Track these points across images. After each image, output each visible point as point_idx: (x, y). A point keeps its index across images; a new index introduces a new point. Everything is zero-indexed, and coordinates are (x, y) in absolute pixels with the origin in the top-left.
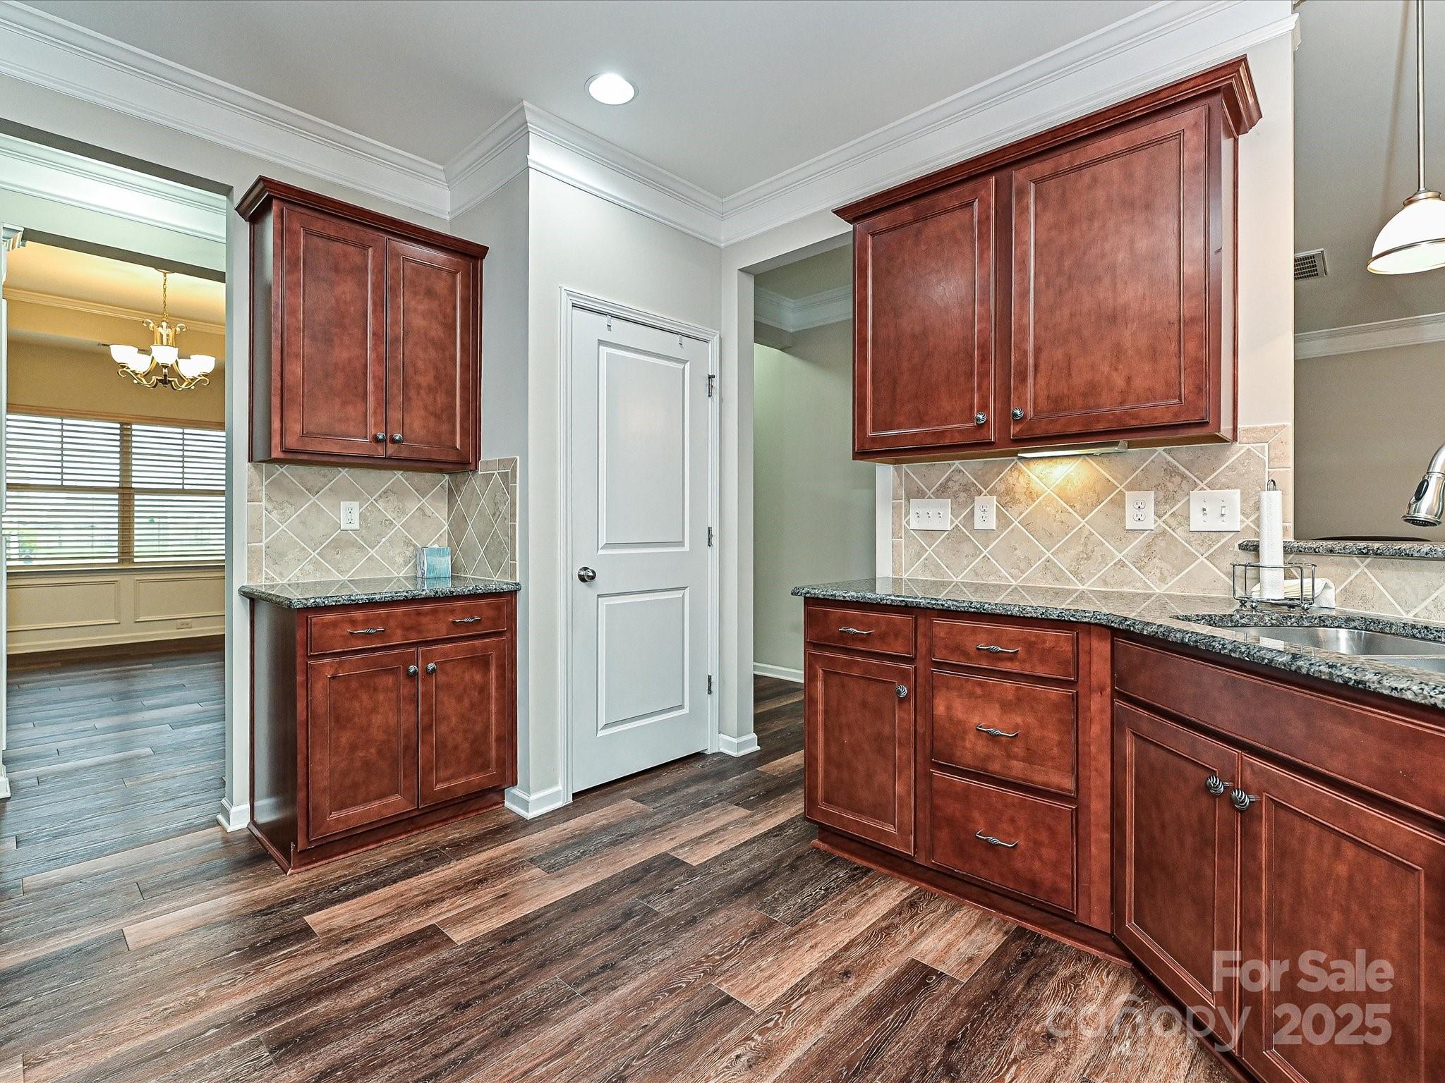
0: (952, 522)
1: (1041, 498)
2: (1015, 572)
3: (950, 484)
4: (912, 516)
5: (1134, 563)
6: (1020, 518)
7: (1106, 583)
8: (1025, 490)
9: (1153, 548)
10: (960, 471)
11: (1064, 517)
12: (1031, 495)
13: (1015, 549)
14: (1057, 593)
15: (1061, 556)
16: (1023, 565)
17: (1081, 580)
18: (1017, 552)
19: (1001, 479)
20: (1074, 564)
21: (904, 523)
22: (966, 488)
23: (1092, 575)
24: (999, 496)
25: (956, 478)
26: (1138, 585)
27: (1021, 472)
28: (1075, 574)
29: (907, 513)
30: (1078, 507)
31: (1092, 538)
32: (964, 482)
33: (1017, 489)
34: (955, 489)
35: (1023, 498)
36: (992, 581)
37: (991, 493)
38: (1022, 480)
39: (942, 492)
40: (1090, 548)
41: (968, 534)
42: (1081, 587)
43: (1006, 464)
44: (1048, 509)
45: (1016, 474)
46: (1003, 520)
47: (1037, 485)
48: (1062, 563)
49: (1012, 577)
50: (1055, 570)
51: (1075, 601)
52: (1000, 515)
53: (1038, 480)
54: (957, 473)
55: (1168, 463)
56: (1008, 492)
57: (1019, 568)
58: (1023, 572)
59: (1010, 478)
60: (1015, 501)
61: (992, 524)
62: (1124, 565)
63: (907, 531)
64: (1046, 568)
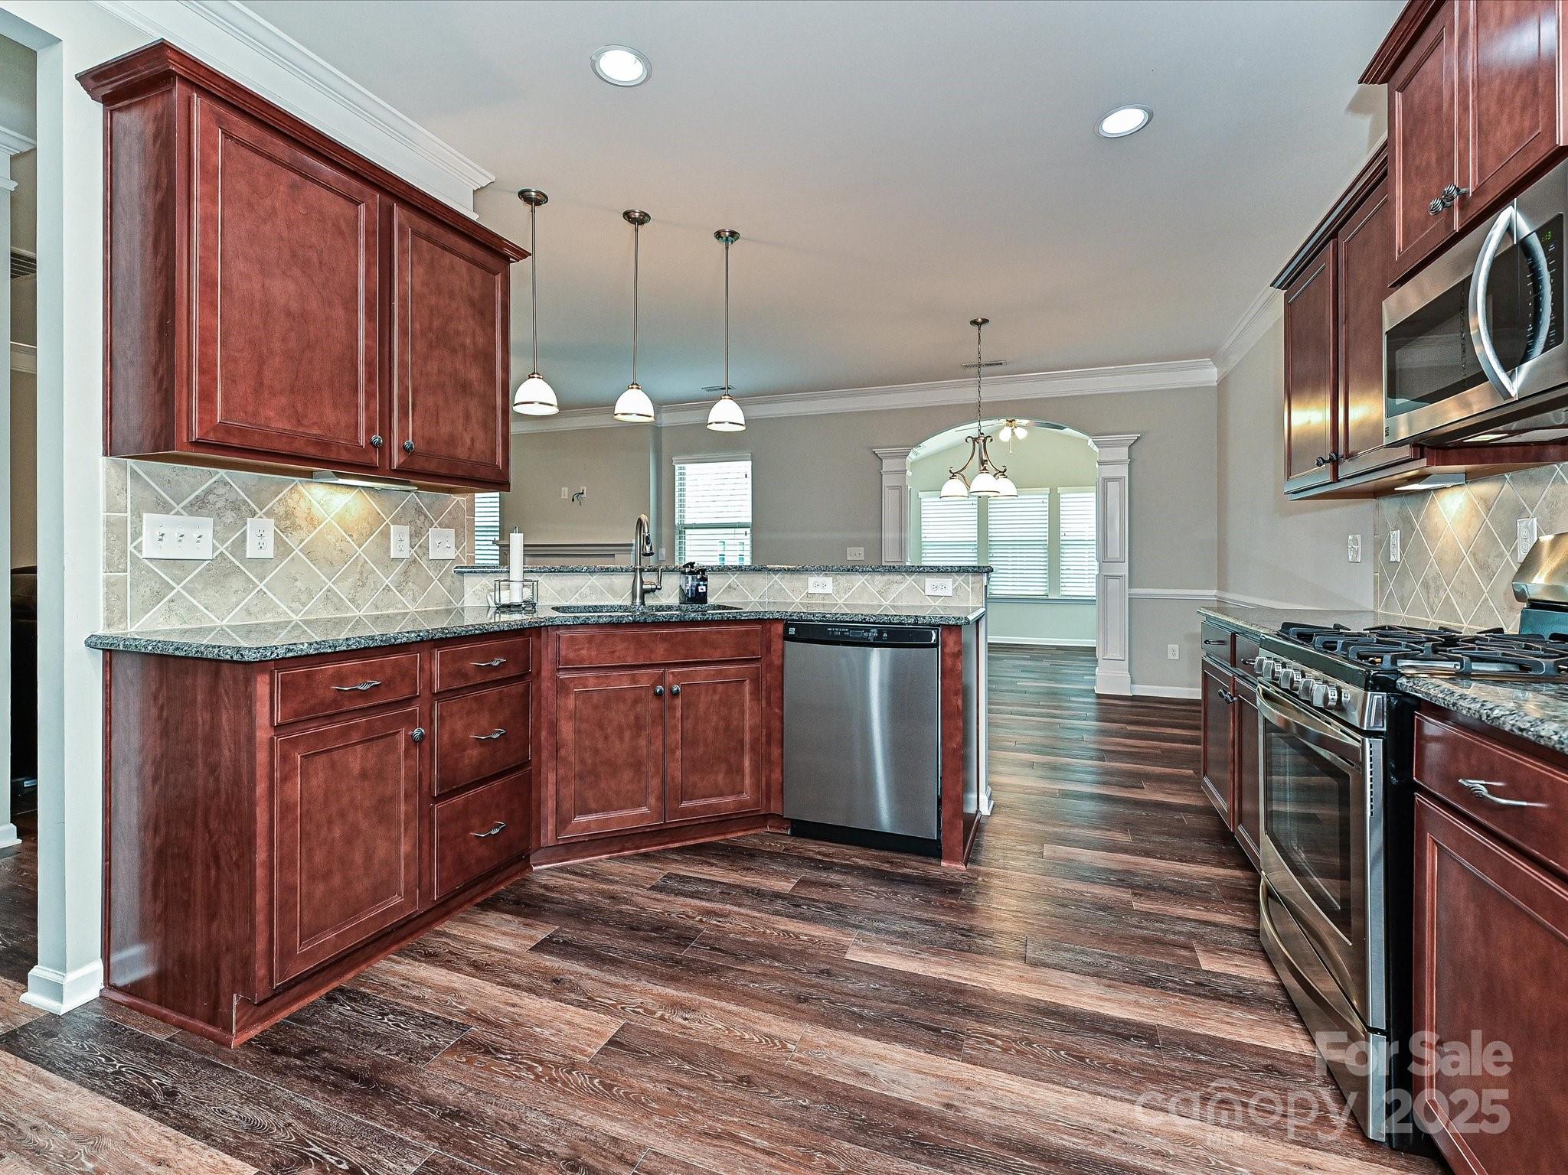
0: (215, 548)
1: (321, 526)
2: (296, 605)
3: (211, 498)
4: (145, 538)
5: (396, 587)
6: (301, 546)
7: (377, 608)
8: (306, 515)
9: (409, 574)
10: (226, 483)
11: (343, 545)
12: (313, 522)
13: (296, 580)
14: (339, 623)
15: (341, 584)
16: (303, 598)
17: (358, 607)
18: (298, 583)
19: (280, 500)
20: (352, 591)
21: (130, 548)
22: (236, 506)
23: (366, 601)
24: (277, 519)
25: (221, 490)
26: (399, 606)
27: (302, 496)
28: (352, 601)
29: (137, 534)
30: (355, 537)
31: (366, 566)
32: (232, 497)
33: (298, 513)
34: (218, 505)
35: (304, 524)
36: (269, 618)
37: (269, 514)
38: (302, 504)
39: (199, 506)
40: (365, 575)
41: (238, 564)
42: (358, 613)
43: (285, 484)
44: (329, 537)
45: (296, 496)
46: (282, 548)
47: (318, 511)
48: (342, 591)
49: (293, 611)
50: (335, 600)
51: (354, 628)
52: (279, 542)
53: (319, 506)
54: (222, 485)
55: (417, 504)
56: (289, 515)
57: (299, 601)
58: (304, 605)
59: (289, 501)
60: (295, 527)
61: (269, 552)
62: (390, 590)
63: (135, 561)
64: (327, 599)
